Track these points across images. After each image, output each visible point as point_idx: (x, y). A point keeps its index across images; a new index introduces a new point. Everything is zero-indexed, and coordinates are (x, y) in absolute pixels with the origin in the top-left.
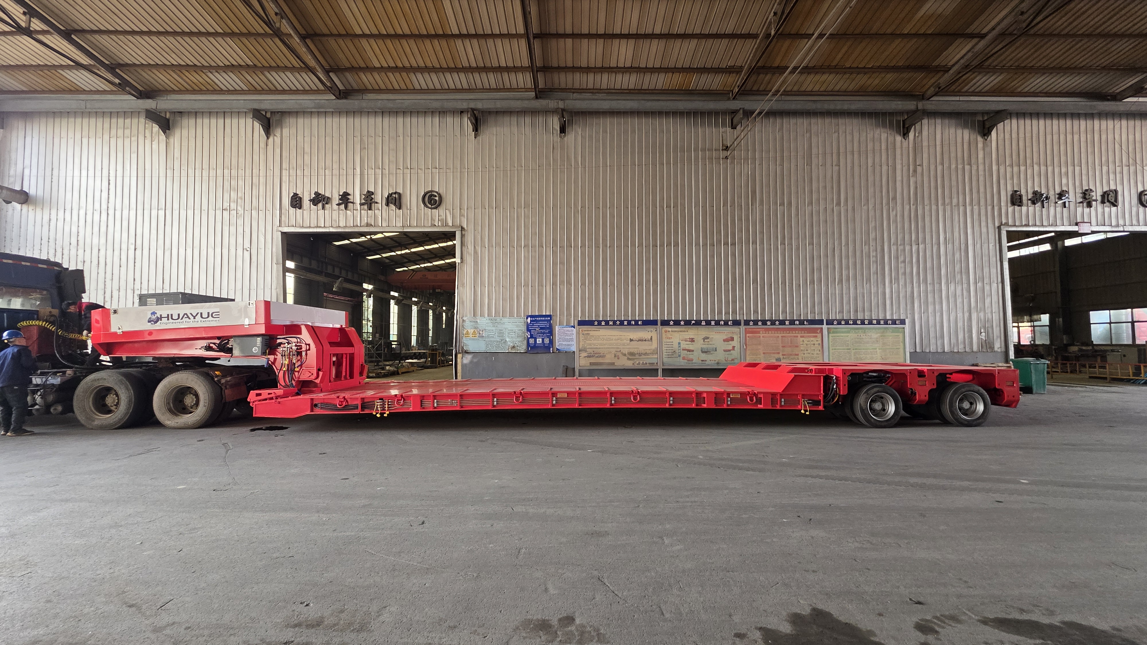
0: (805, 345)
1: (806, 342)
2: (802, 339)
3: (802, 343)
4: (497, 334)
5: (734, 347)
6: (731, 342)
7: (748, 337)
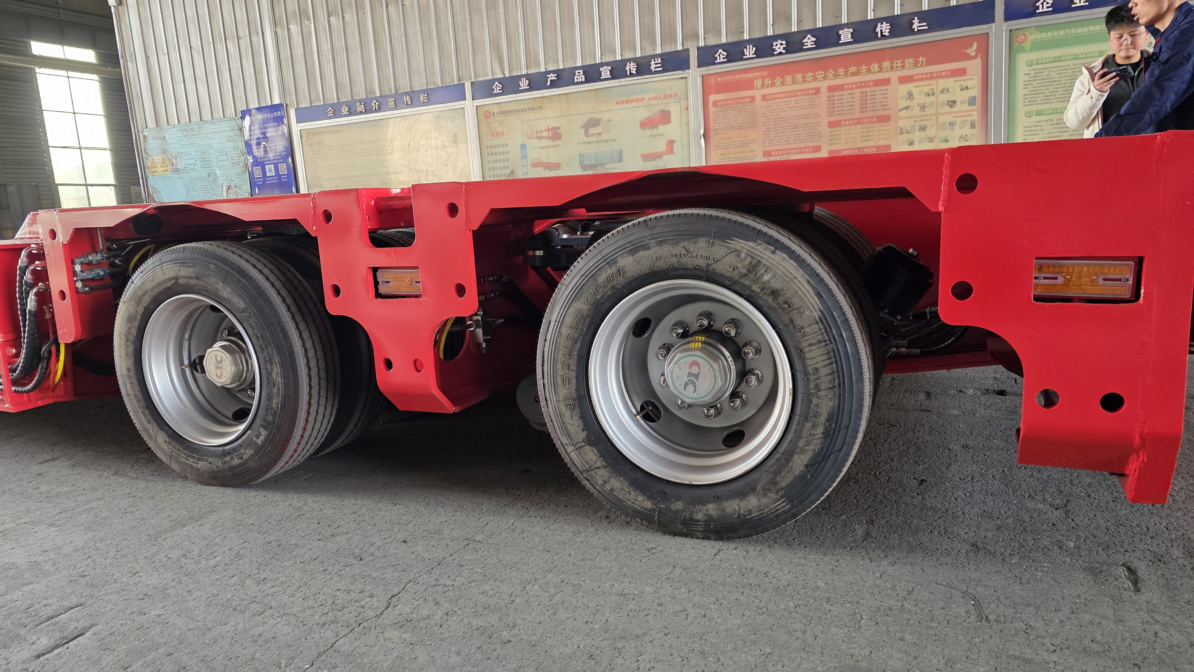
0: (917, 111)
1: (919, 99)
2: (904, 89)
3: (903, 104)
4: (199, 163)
5: (671, 143)
6: (662, 129)
7: (715, 103)
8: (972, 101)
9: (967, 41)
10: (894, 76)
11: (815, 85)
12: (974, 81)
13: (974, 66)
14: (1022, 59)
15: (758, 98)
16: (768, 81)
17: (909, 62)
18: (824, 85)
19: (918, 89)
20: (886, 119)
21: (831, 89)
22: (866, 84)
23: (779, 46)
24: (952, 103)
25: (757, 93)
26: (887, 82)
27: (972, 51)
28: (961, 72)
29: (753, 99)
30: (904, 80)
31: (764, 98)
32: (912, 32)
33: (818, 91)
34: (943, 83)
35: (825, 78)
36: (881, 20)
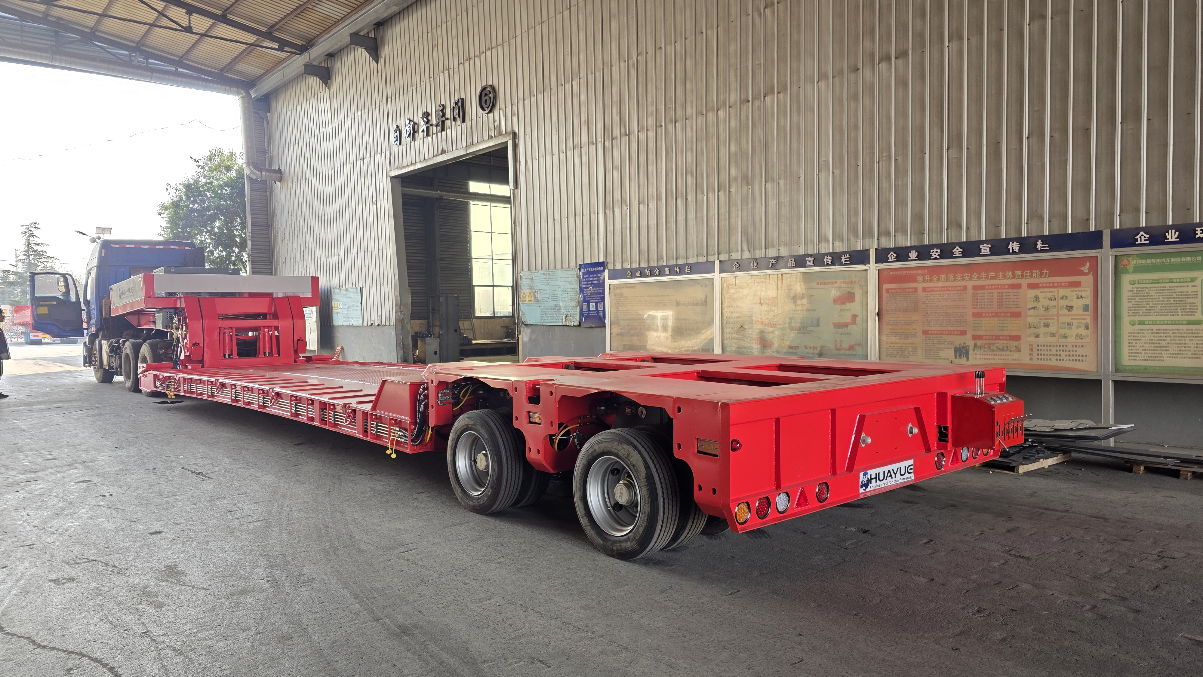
0: (1042, 311)
1: (1044, 302)
2: (1032, 293)
3: (1031, 304)
4: (551, 297)
5: (855, 317)
6: (848, 305)
7: (887, 290)
8: (1086, 308)
9: (1082, 260)
10: (1024, 282)
11: (963, 283)
12: (1087, 292)
13: (1087, 280)
14: (1126, 279)
15: (920, 290)
16: (927, 278)
17: (1036, 272)
18: (970, 284)
19: (1043, 295)
20: (1018, 315)
21: (975, 288)
22: (1002, 287)
23: (935, 253)
24: (1070, 308)
25: (920, 286)
26: (1019, 286)
27: (1085, 269)
28: (1077, 284)
29: (916, 289)
30: (1032, 286)
31: (924, 289)
32: (1037, 251)
33: (965, 288)
34: (1062, 292)
35: (971, 279)
36: (1013, 240)
